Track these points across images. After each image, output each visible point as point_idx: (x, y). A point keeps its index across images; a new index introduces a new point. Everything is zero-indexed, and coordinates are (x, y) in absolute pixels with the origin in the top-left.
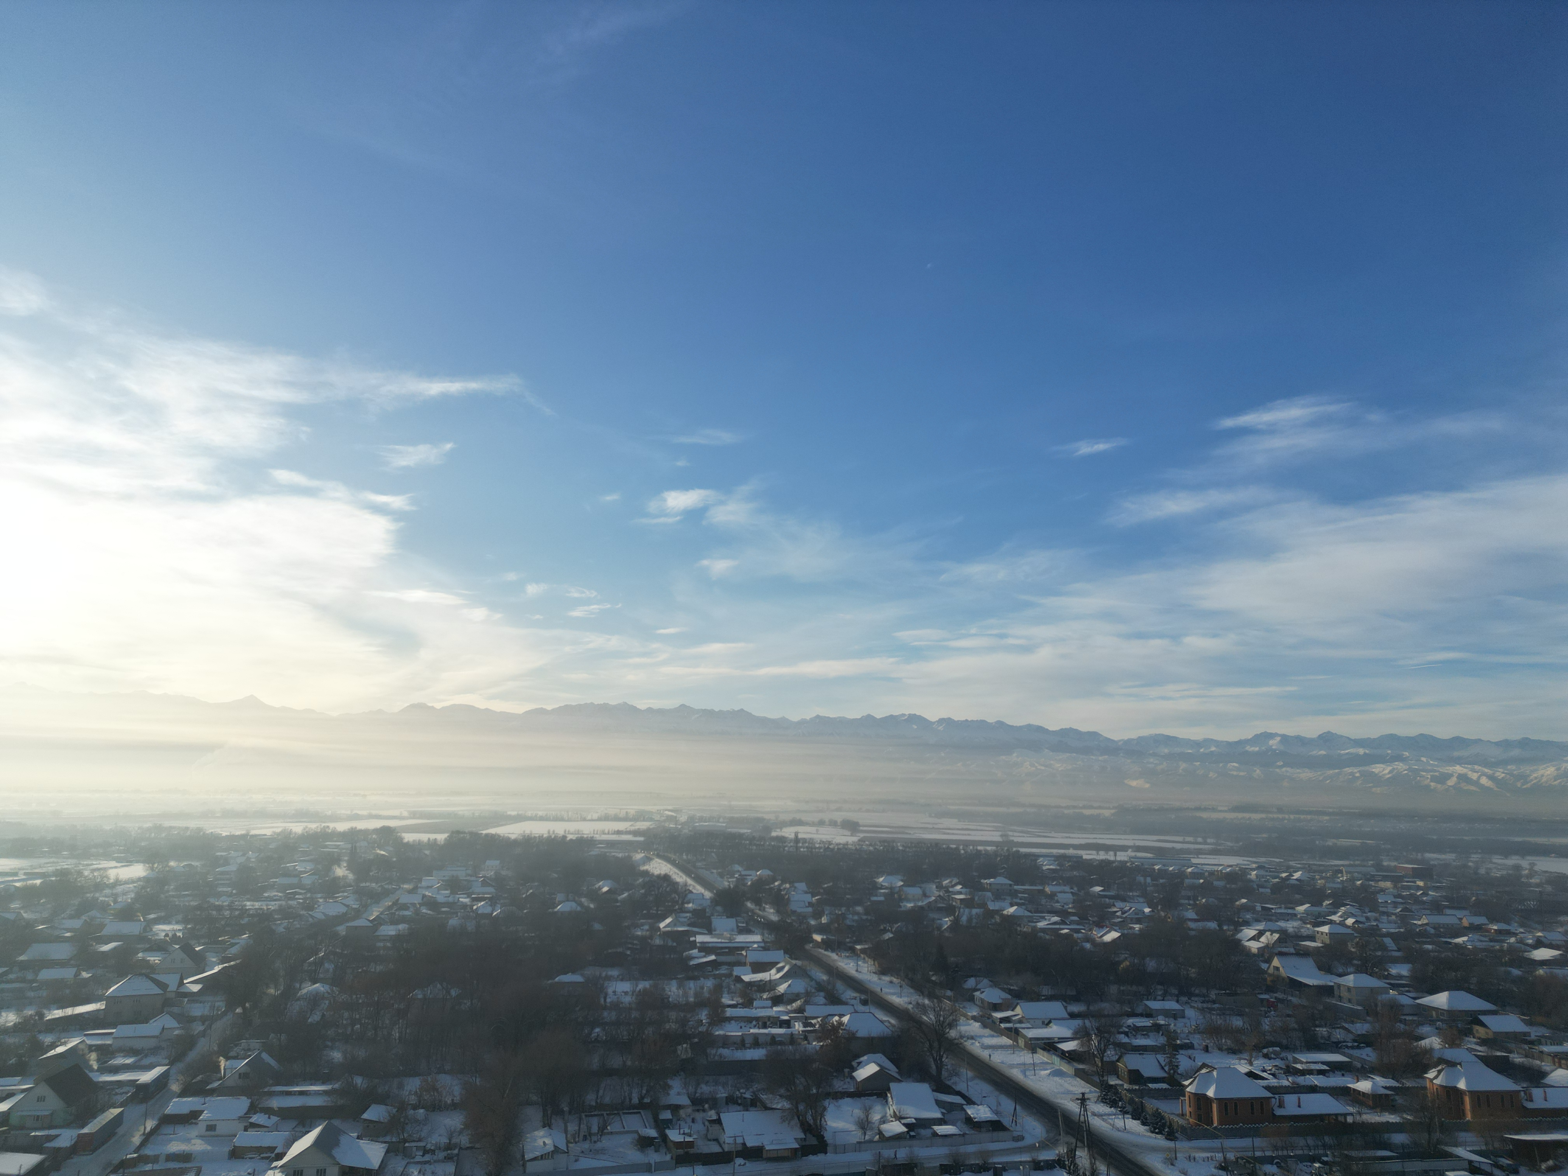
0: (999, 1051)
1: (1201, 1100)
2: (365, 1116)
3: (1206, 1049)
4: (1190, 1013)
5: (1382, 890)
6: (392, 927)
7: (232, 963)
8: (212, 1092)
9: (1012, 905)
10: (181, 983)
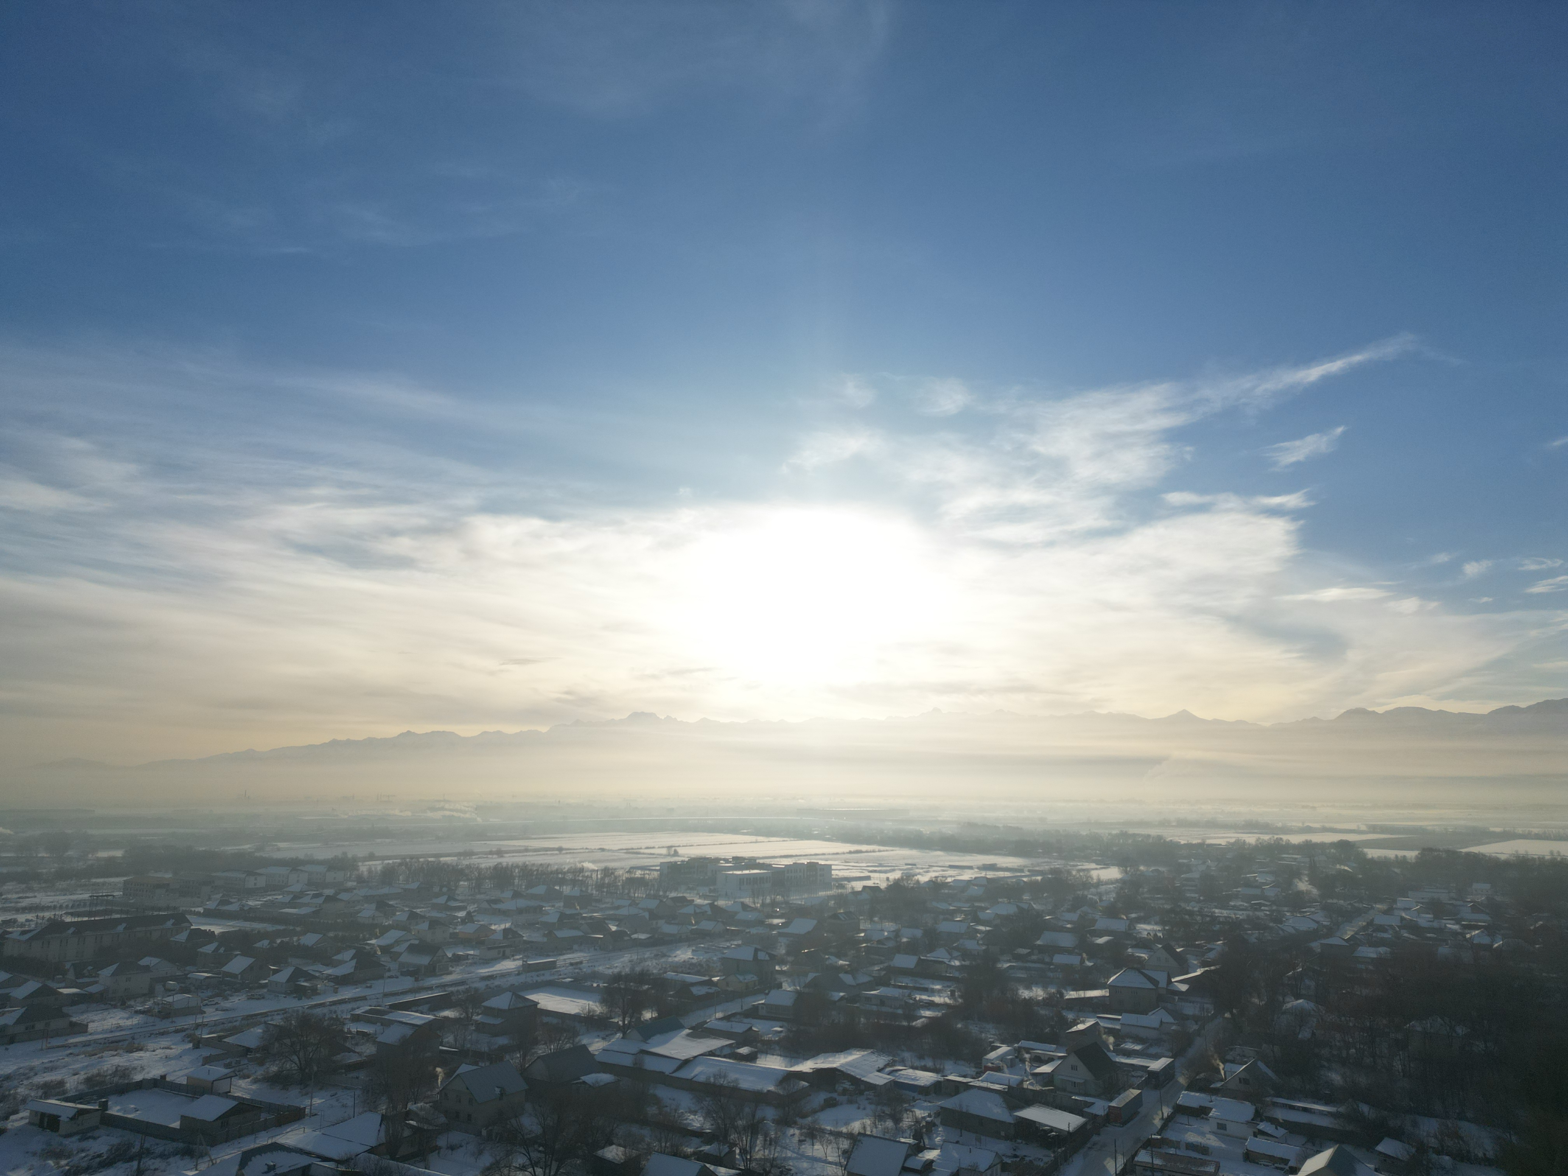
2: (1380, 1148)
6: (1372, 949)
7: (1212, 968)
8: (1216, 1092)
10: (1170, 982)
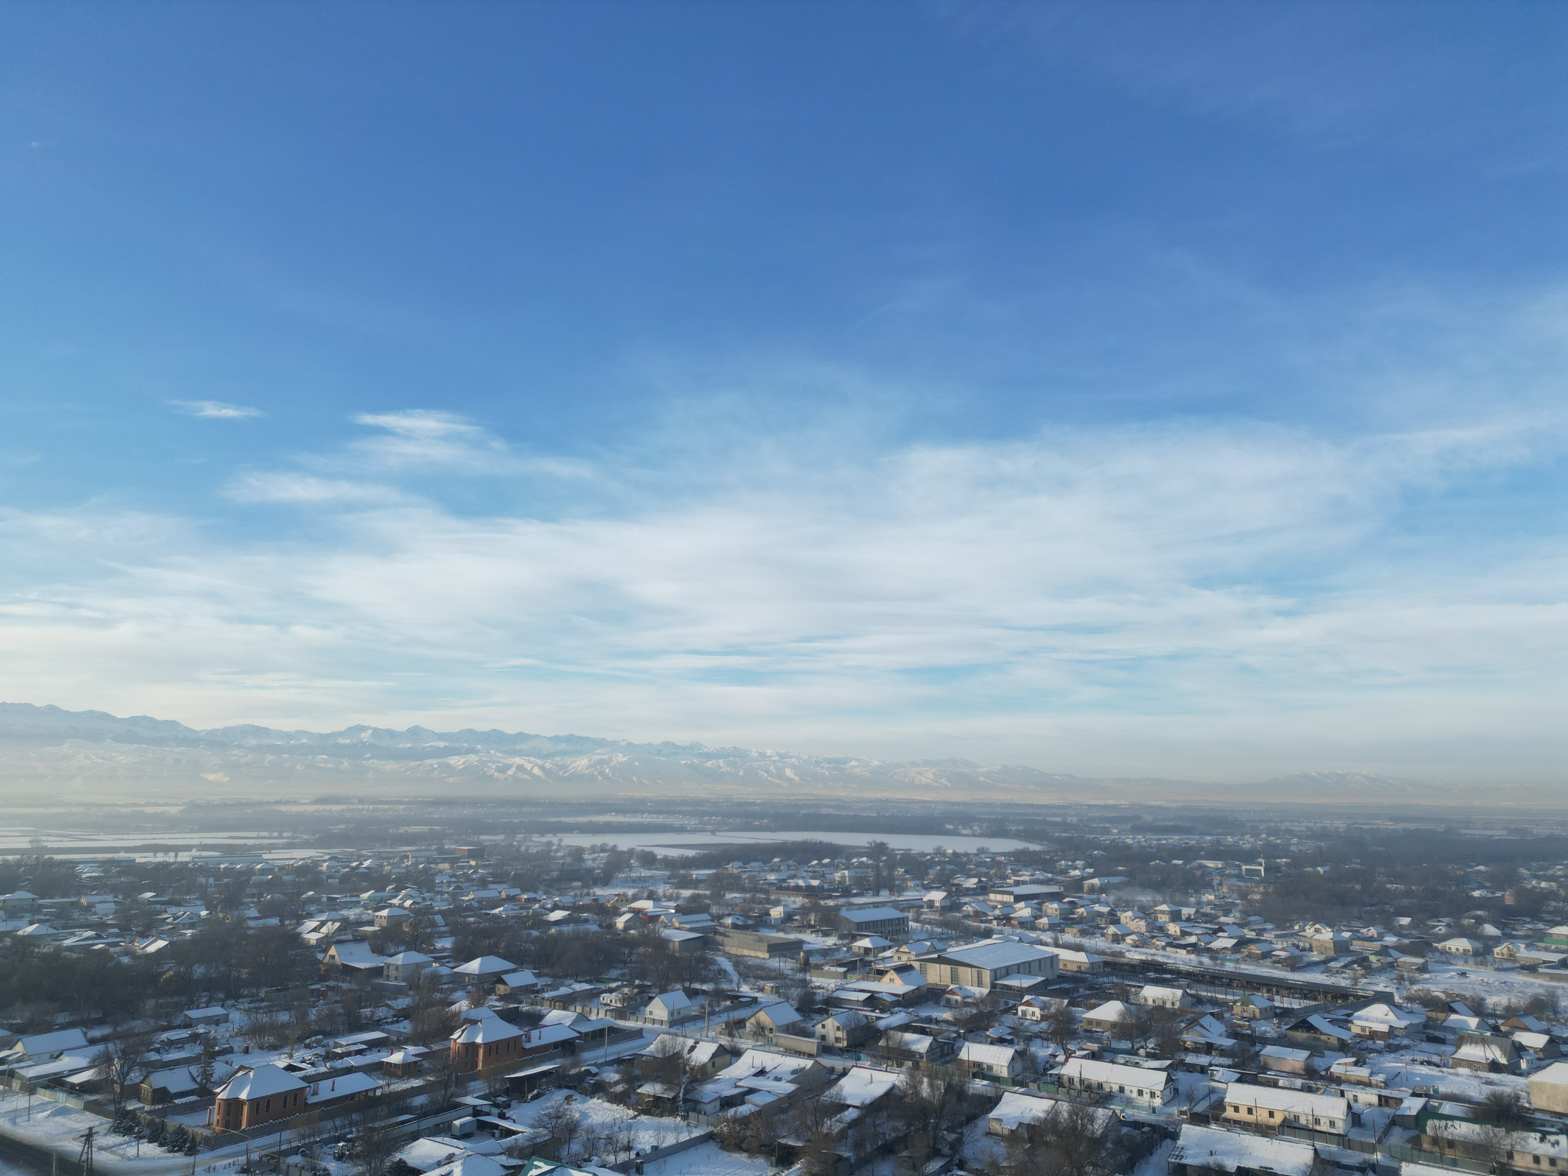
1: (232, 1106)
3: (246, 1051)
4: (234, 1015)
5: (441, 872)
9: (31, 923)
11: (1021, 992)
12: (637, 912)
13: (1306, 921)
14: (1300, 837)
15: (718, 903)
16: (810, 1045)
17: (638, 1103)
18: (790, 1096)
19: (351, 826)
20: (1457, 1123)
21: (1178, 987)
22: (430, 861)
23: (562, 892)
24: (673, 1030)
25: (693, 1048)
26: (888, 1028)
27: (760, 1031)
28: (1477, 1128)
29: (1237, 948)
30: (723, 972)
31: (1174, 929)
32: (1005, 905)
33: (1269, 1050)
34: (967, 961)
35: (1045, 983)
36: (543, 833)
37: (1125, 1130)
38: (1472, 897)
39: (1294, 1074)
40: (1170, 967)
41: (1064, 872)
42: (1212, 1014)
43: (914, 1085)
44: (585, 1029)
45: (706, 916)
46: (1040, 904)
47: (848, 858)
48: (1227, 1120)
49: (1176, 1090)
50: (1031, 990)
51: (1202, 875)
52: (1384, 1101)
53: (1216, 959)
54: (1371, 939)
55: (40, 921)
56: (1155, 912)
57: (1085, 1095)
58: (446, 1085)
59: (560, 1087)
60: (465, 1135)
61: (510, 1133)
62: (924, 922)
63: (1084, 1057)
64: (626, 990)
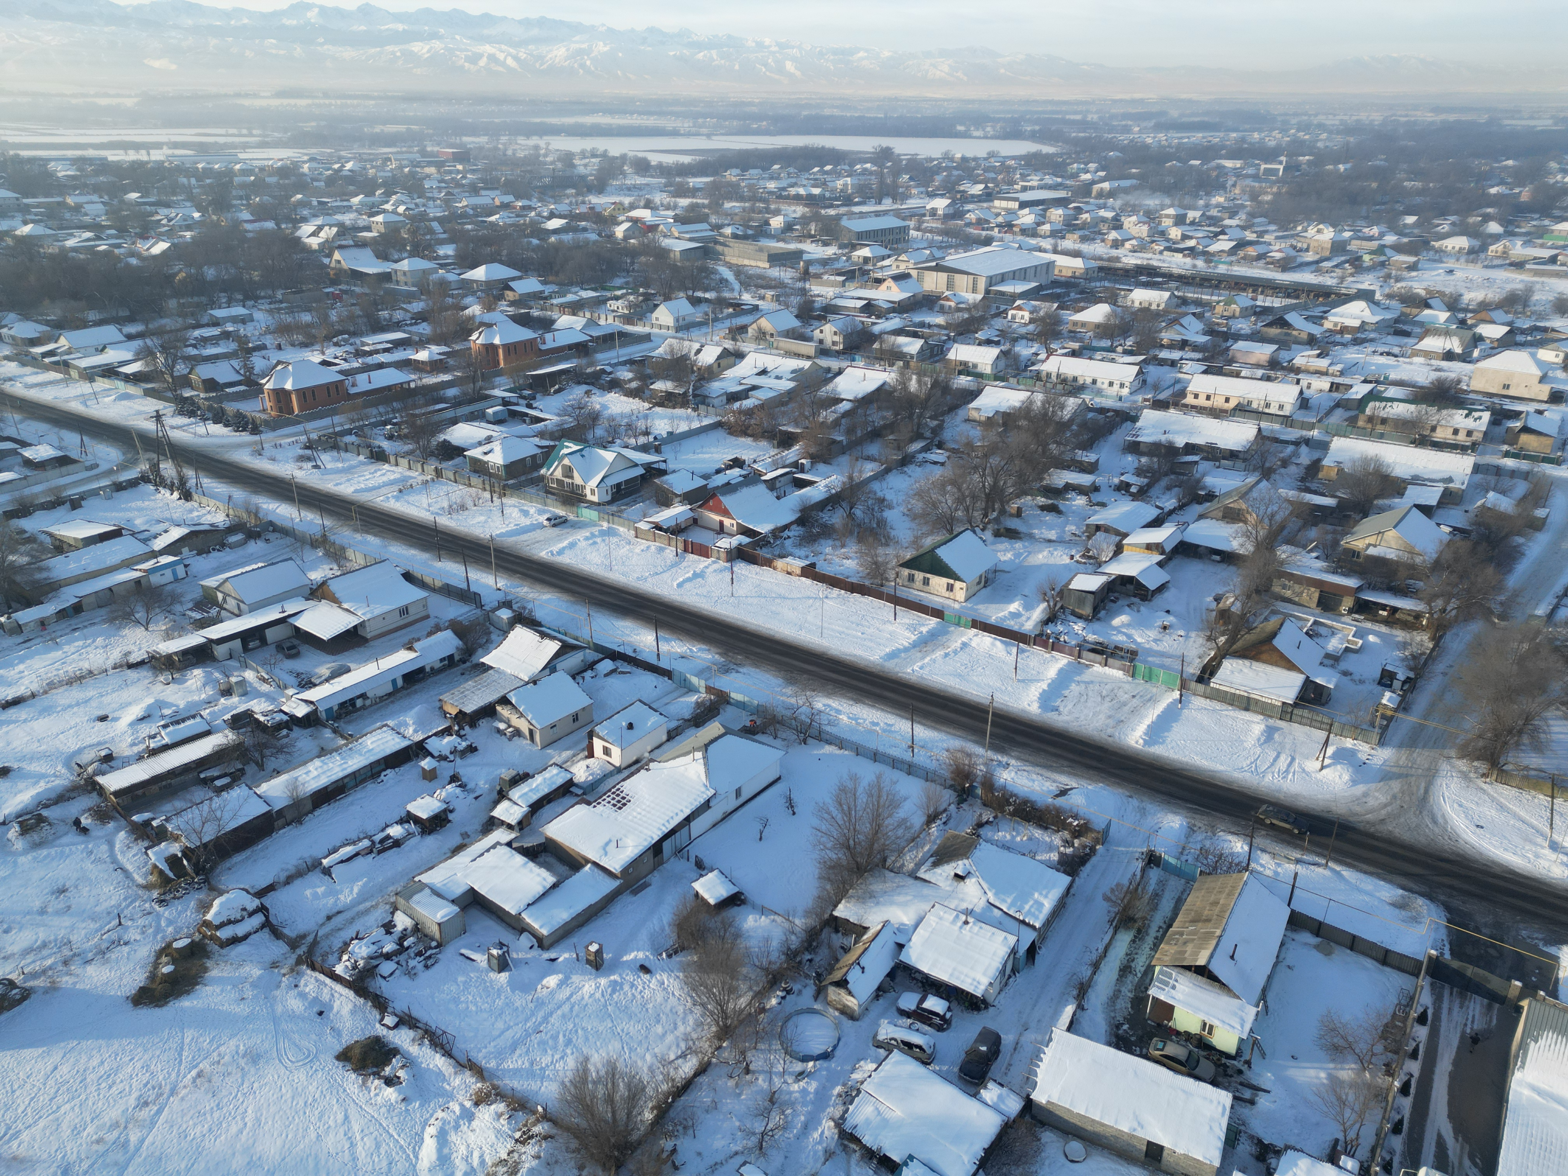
0: (49, 387)
1: (281, 395)
3: (279, 347)
4: (258, 315)
5: (428, 176)
9: (25, 223)
11: (1014, 297)
12: (635, 221)
13: (1309, 220)
14: (1330, 132)
15: (717, 213)
16: (809, 348)
17: (651, 397)
18: (790, 392)
19: (323, 123)
20: (1395, 404)
21: (1166, 290)
22: (415, 164)
23: (557, 200)
24: (680, 335)
25: (699, 351)
26: (883, 333)
27: (762, 335)
28: (1412, 407)
29: (1233, 251)
30: (724, 281)
31: (1175, 233)
32: (1009, 211)
33: (1241, 345)
34: (965, 268)
35: (1040, 288)
36: (528, 134)
37: (1091, 415)
38: (1489, 195)
39: (1258, 366)
40: (1163, 270)
41: (1075, 176)
42: (1194, 314)
43: (904, 382)
44: (595, 333)
45: (705, 226)
46: (1045, 210)
47: (852, 164)
48: (1186, 406)
49: (1144, 382)
50: (1024, 295)
51: (1218, 177)
52: (1335, 387)
53: (1211, 261)
54: (1371, 239)
55: (33, 222)
56: (1161, 216)
57: (1060, 387)
58: (474, 380)
59: (579, 383)
60: (499, 422)
61: (539, 420)
62: (925, 231)
63: (1065, 355)
64: (631, 298)
